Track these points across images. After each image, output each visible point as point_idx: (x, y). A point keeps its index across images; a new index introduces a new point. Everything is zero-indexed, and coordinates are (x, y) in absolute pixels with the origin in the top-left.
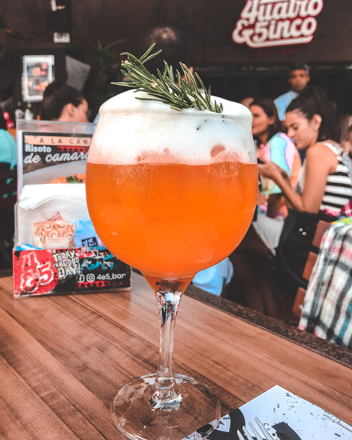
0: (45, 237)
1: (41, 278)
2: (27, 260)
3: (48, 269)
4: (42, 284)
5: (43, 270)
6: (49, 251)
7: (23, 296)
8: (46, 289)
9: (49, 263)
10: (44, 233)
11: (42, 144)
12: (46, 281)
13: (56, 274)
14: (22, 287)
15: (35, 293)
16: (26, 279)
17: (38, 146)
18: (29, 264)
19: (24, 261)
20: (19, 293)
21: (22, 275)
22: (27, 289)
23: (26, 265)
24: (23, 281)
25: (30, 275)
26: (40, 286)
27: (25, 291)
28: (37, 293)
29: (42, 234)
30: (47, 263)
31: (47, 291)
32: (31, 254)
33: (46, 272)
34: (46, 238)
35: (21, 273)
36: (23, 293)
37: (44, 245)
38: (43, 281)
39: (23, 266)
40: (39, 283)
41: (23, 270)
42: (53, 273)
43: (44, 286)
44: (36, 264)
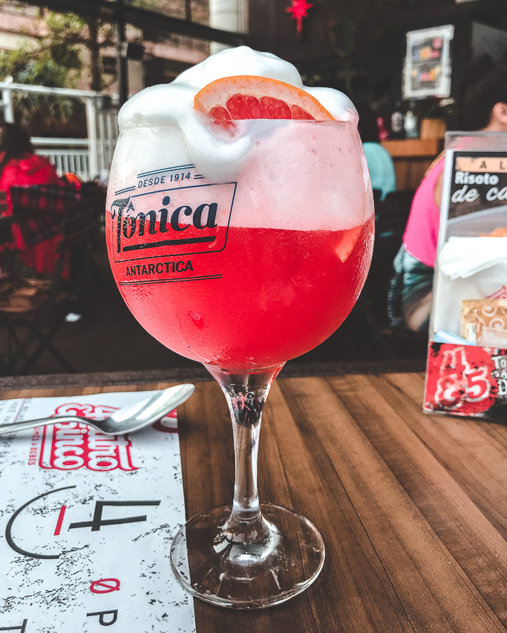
0: (482, 325)
1: (468, 390)
2: (450, 359)
3: (482, 378)
4: (469, 400)
5: (474, 379)
6: (488, 350)
7: (437, 412)
8: (475, 409)
9: (485, 369)
10: (481, 320)
11: (483, 170)
12: (476, 397)
13: (494, 388)
14: (437, 399)
15: (455, 411)
16: (444, 388)
17: (476, 174)
18: (453, 366)
19: (445, 359)
20: (432, 406)
21: (440, 381)
22: (444, 402)
23: (448, 366)
24: (440, 389)
25: (452, 382)
26: (465, 402)
27: (441, 406)
28: (458, 412)
29: (477, 320)
30: (481, 368)
31: (475, 412)
32: (457, 350)
33: (478, 383)
34: (485, 328)
35: (439, 377)
36: (437, 408)
37: (479, 339)
38: (471, 395)
39: (442, 368)
40: (465, 397)
41: (441, 372)
42: (489, 386)
43: (472, 403)
44: (464, 368)
